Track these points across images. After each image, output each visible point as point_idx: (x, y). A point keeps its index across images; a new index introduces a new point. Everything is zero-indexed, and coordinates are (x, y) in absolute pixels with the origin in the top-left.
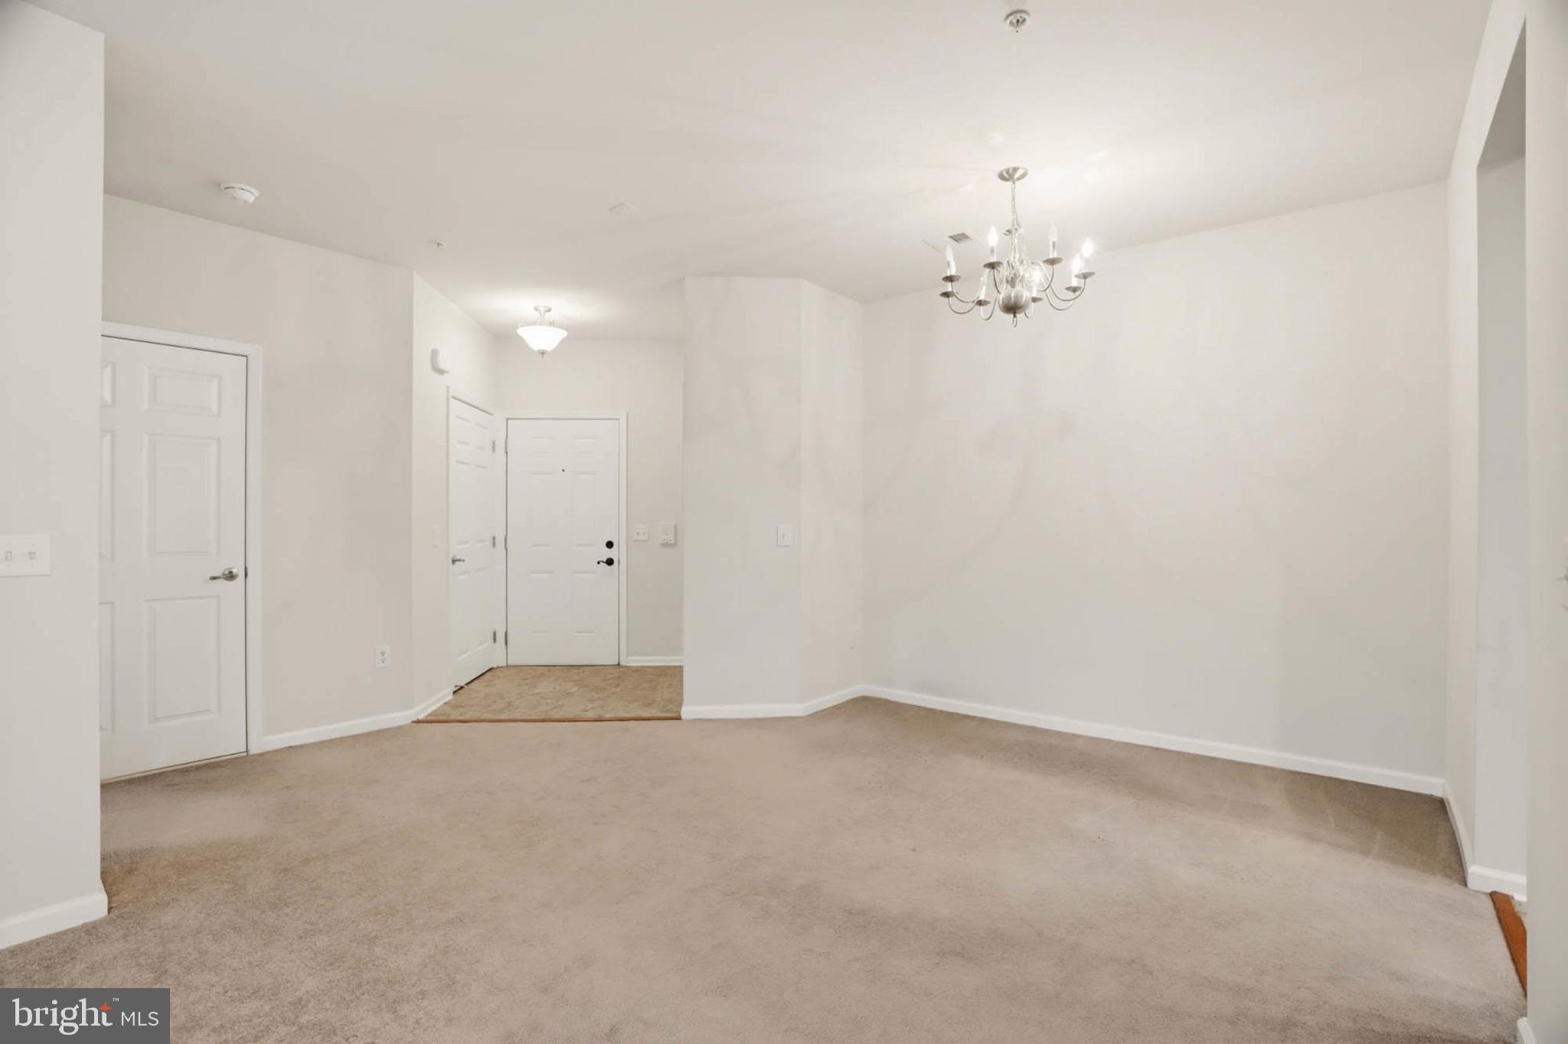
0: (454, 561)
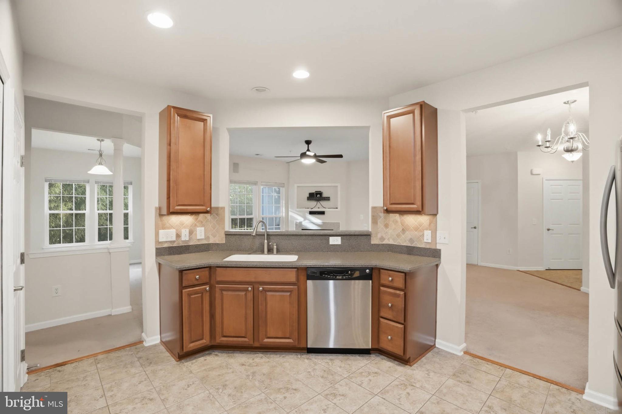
0: (548, 230)
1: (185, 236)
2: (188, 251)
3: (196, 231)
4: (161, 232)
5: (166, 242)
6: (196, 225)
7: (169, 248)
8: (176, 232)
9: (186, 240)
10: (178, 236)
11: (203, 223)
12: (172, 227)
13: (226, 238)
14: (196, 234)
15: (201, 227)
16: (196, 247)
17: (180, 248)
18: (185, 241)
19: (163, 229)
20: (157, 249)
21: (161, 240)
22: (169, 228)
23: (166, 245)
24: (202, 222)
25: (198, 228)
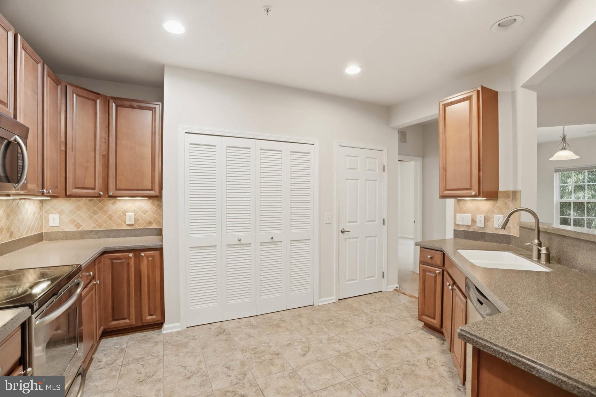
1: (480, 223)
2: (484, 239)
3: (494, 219)
4: (458, 215)
5: (463, 225)
6: (493, 212)
7: (465, 231)
8: (472, 217)
9: (481, 226)
10: (474, 221)
11: (502, 210)
12: (469, 211)
13: (520, 230)
14: (493, 222)
15: (500, 214)
16: (493, 236)
17: (475, 233)
18: (480, 228)
19: (460, 213)
20: (455, 231)
21: (458, 223)
22: (464, 213)
23: (462, 229)
24: (500, 209)
25: (495, 215)
